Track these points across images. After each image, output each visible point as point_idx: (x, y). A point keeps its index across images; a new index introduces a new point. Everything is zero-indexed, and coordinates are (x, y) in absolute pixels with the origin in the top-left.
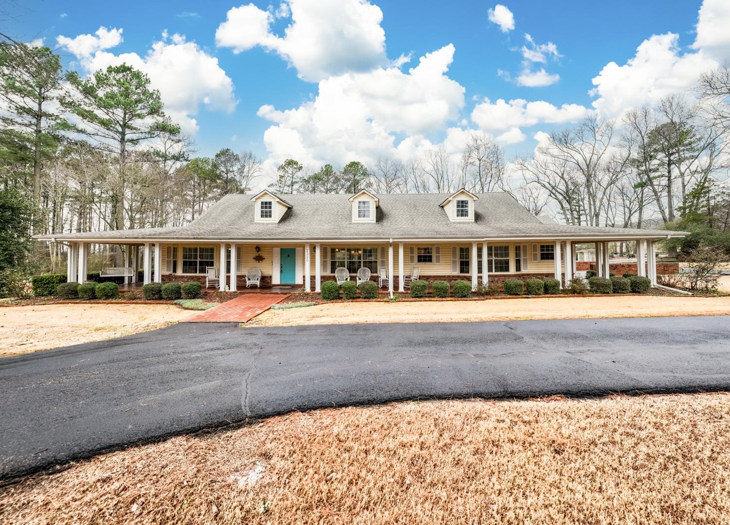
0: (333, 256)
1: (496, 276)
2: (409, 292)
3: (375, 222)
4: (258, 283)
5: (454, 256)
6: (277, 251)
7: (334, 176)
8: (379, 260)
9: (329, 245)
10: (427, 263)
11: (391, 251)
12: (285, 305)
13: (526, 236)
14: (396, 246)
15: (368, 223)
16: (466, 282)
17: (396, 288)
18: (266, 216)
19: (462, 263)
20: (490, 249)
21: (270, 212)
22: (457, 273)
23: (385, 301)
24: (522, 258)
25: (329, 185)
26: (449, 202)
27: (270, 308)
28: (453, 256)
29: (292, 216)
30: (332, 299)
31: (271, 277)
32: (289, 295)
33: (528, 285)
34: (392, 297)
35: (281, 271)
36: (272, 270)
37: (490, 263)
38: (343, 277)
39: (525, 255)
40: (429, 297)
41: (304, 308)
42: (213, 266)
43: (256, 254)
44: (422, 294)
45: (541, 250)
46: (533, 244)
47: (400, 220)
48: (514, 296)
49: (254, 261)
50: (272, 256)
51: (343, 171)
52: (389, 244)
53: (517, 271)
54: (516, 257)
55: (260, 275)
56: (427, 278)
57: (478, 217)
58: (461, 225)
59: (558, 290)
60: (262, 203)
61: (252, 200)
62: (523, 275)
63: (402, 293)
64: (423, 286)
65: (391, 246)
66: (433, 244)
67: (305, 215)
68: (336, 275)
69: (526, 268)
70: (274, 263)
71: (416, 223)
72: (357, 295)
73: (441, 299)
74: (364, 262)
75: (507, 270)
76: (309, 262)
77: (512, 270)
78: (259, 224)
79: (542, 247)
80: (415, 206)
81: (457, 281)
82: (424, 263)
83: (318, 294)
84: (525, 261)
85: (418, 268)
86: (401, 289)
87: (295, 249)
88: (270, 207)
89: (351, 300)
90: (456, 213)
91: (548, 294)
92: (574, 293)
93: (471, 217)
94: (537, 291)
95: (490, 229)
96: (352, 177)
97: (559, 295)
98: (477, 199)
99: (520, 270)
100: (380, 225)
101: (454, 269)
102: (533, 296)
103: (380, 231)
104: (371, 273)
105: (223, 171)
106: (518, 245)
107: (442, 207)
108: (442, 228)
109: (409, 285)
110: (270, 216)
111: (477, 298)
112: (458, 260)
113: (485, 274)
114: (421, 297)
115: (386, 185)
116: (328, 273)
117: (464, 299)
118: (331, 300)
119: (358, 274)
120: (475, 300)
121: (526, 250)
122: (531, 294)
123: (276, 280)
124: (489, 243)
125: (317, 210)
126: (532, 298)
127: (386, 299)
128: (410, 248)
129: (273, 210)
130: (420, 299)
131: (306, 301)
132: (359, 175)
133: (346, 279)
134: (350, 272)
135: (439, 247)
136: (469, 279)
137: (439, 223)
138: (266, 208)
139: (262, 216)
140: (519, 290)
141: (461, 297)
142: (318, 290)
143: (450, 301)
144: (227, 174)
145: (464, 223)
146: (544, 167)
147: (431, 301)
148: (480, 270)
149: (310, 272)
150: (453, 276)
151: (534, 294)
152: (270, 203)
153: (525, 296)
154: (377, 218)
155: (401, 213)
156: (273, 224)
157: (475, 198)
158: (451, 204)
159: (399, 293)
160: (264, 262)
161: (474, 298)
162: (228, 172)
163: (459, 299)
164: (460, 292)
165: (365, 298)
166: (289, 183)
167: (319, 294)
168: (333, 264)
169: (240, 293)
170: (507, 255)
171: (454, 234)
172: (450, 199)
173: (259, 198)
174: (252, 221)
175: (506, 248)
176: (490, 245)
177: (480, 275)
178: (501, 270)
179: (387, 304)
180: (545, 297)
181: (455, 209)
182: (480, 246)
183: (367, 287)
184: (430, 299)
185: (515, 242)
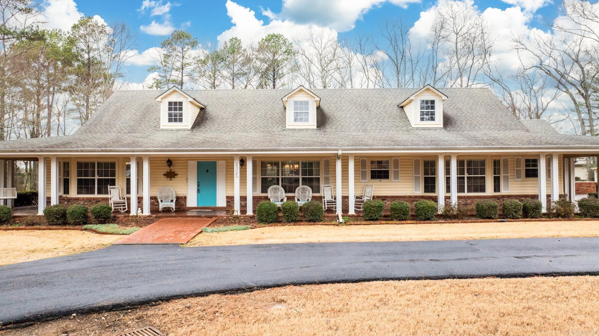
0: (264, 172)
1: (469, 197)
2: (361, 215)
3: (315, 127)
4: (173, 205)
5: (417, 171)
6: (193, 165)
7: (243, 55)
8: (322, 177)
9: (258, 157)
10: (382, 180)
11: (339, 165)
12: (216, 228)
13: (502, 148)
14: (345, 159)
15: (307, 130)
16: (431, 203)
17: (345, 210)
18: (176, 120)
19: (426, 180)
20: (460, 163)
21: (181, 115)
22: (420, 192)
23: (334, 225)
24: (502, 175)
25: (236, 69)
26: (411, 102)
27: (202, 232)
28: (415, 171)
29: (207, 119)
30: (270, 223)
31: (185, 198)
32: (214, 219)
33: (504, 208)
34: (341, 220)
35: (198, 190)
36: (187, 188)
37: (460, 180)
38: (277, 198)
39: (506, 171)
40: (386, 220)
41: (241, 231)
42: (115, 185)
43: (166, 169)
44: (377, 217)
45: (527, 166)
46: (517, 157)
47: (347, 124)
48: (487, 220)
49: (165, 178)
50: (187, 172)
51: (257, 46)
52: (337, 157)
53: (495, 191)
54: (495, 174)
55: (174, 196)
56: (384, 198)
57: (448, 121)
58: (426, 132)
59: (539, 213)
60: (170, 103)
61: (157, 100)
62: (503, 197)
63: (352, 216)
64: (379, 207)
65: (339, 158)
66: (390, 157)
67: (223, 119)
68: (269, 194)
69: (507, 187)
70: (189, 180)
71: (369, 128)
72: (299, 218)
73: (400, 222)
74: (303, 179)
75: (483, 189)
76: (239, 178)
77: (489, 191)
78: (167, 130)
79: (527, 161)
80: (366, 106)
81: (419, 202)
82: (378, 180)
83: (250, 217)
84: (506, 178)
85: (372, 186)
86: (352, 212)
87: (216, 162)
88: (181, 109)
89: (292, 223)
90: (419, 117)
91: (527, 217)
92: (558, 217)
93: (439, 121)
94: (514, 214)
95: (461, 138)
96: (270, 56)
97: (540, 219)
98: (446, 98)
99: (499, 191)
100: (321, 132)
101: (417, 187)
102: (509, 220)
103: (324, 140)
104: (313, 192)
105: (83, 50)
106: (497, 158)
107: (402, 107)
108: (401, 136)
109: (360, 208)
110: (181, 120)
111: (443, 221)
112: (422, 176)
113: (454, 194)
114: (377, 220)
115: (320, 68)
116: (259, 193)
117: (427, 221)
118: (268, 223)
119: (296, 194)
120: (440, 223)
121: (507, 165)
122: (508, 218)
123: (192, 202)
124: (459, 156)
125: (238, 111)
126: (508, 221)
127: (334, 222)
128: (361, 161)
129: (184, 112)
130: (375, 222)
131: (240, 224)
132: (280, 52)
133: (282, 200)
134: (286, 192)
135: (397, 160)
136: (435, 199)
137: (398, 129)
138: (175, 109)
139: (170, 120)
140: (493, 212)
141: (424, 220)
142: (250, 212)
143: (411, 224)
144: (89, 53)
145: (430, 129)
146: (549, 45)
147: (388, 224)
148: (448, 189)
149: (240, 191)
150: (416, 197)
151: (510, 218)
152: (181, 103)
153: (500, 220)
154: (318, 122)
155: (348, 116)
156: (185, 130)
157: (444, 98)
158: (412, 103)
159: (349, 216)
160: (177, 179)
161: (440, 221)
162: (89, 50)
163: (422, 222)
164: (423, 214)
165: (310, 221)
166: (179, 64)
167: (252, 217)
168: (264, 181)
169: (156, 217)
170: (483, 172)
171: (416, 145)
172: (411, 98)
173: (166, 97)
174: (157, 127)
175: (483, 163)
176: (462, 158)
177: (448, 195)
178: (476, 191)
179: (337, 227)
180: (523, 221)
181: (419, 110)
182: (448, 158)
183: (312, 208)
184: (387, 222)
185: (492, 155)
